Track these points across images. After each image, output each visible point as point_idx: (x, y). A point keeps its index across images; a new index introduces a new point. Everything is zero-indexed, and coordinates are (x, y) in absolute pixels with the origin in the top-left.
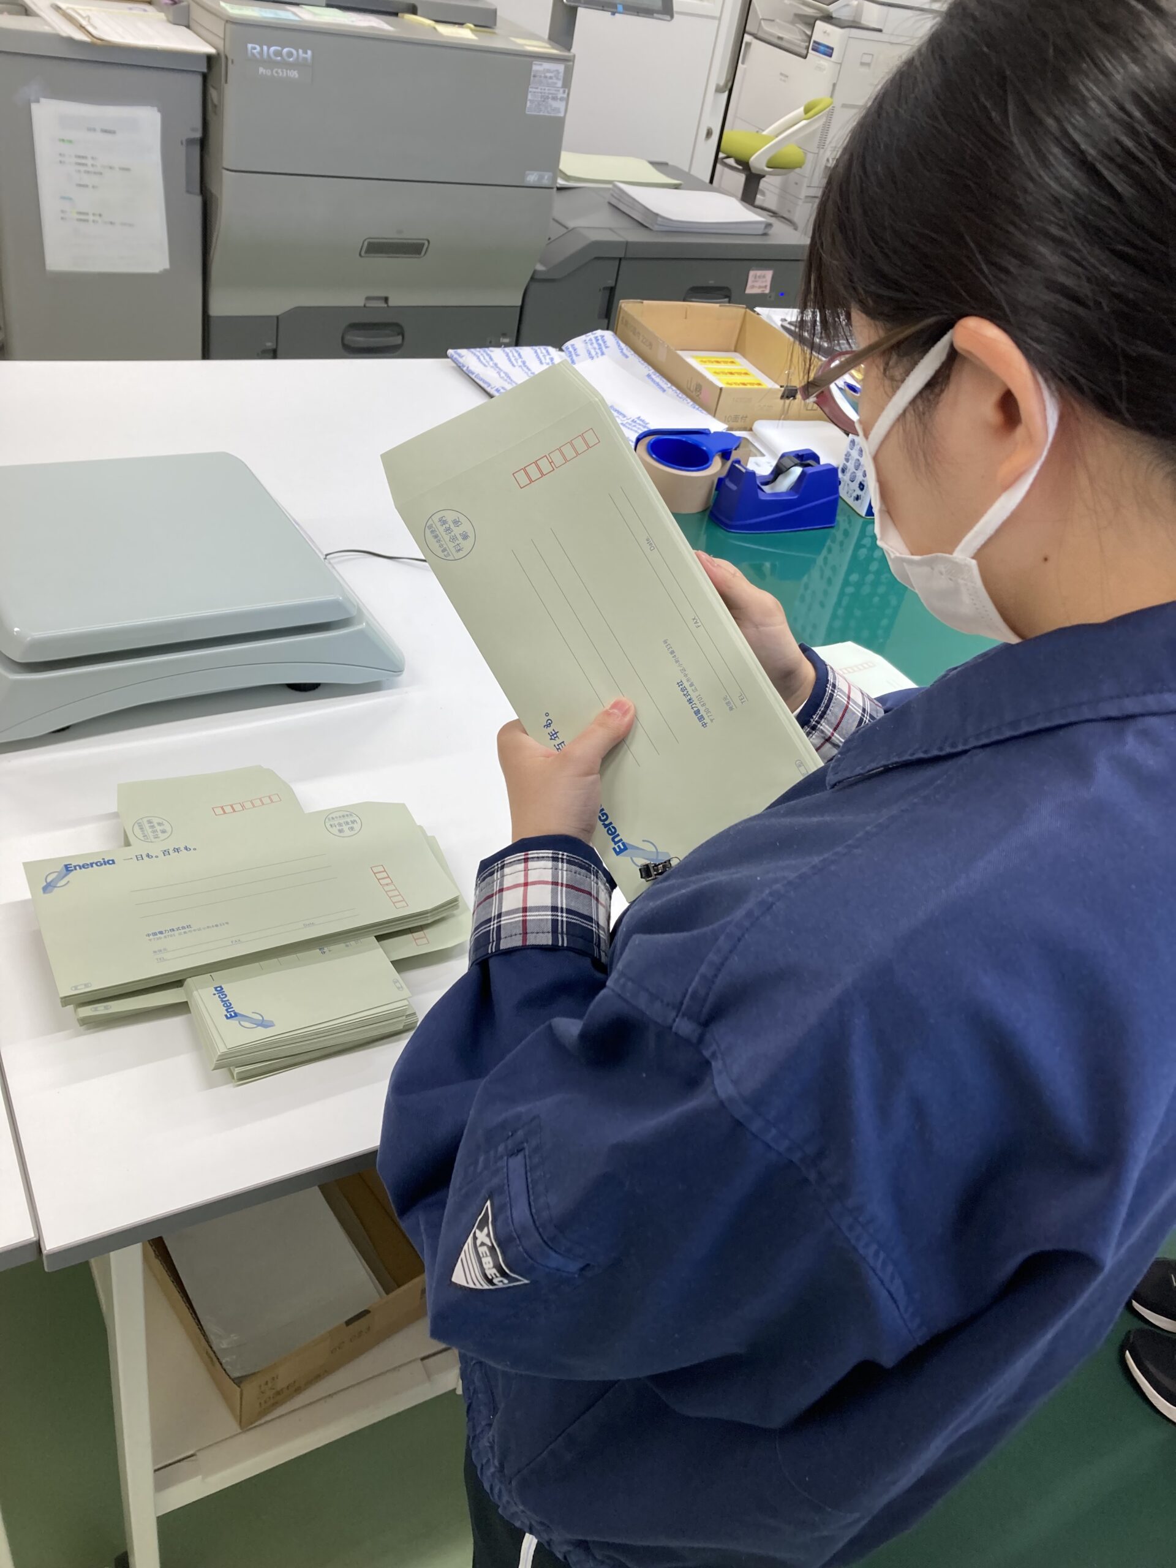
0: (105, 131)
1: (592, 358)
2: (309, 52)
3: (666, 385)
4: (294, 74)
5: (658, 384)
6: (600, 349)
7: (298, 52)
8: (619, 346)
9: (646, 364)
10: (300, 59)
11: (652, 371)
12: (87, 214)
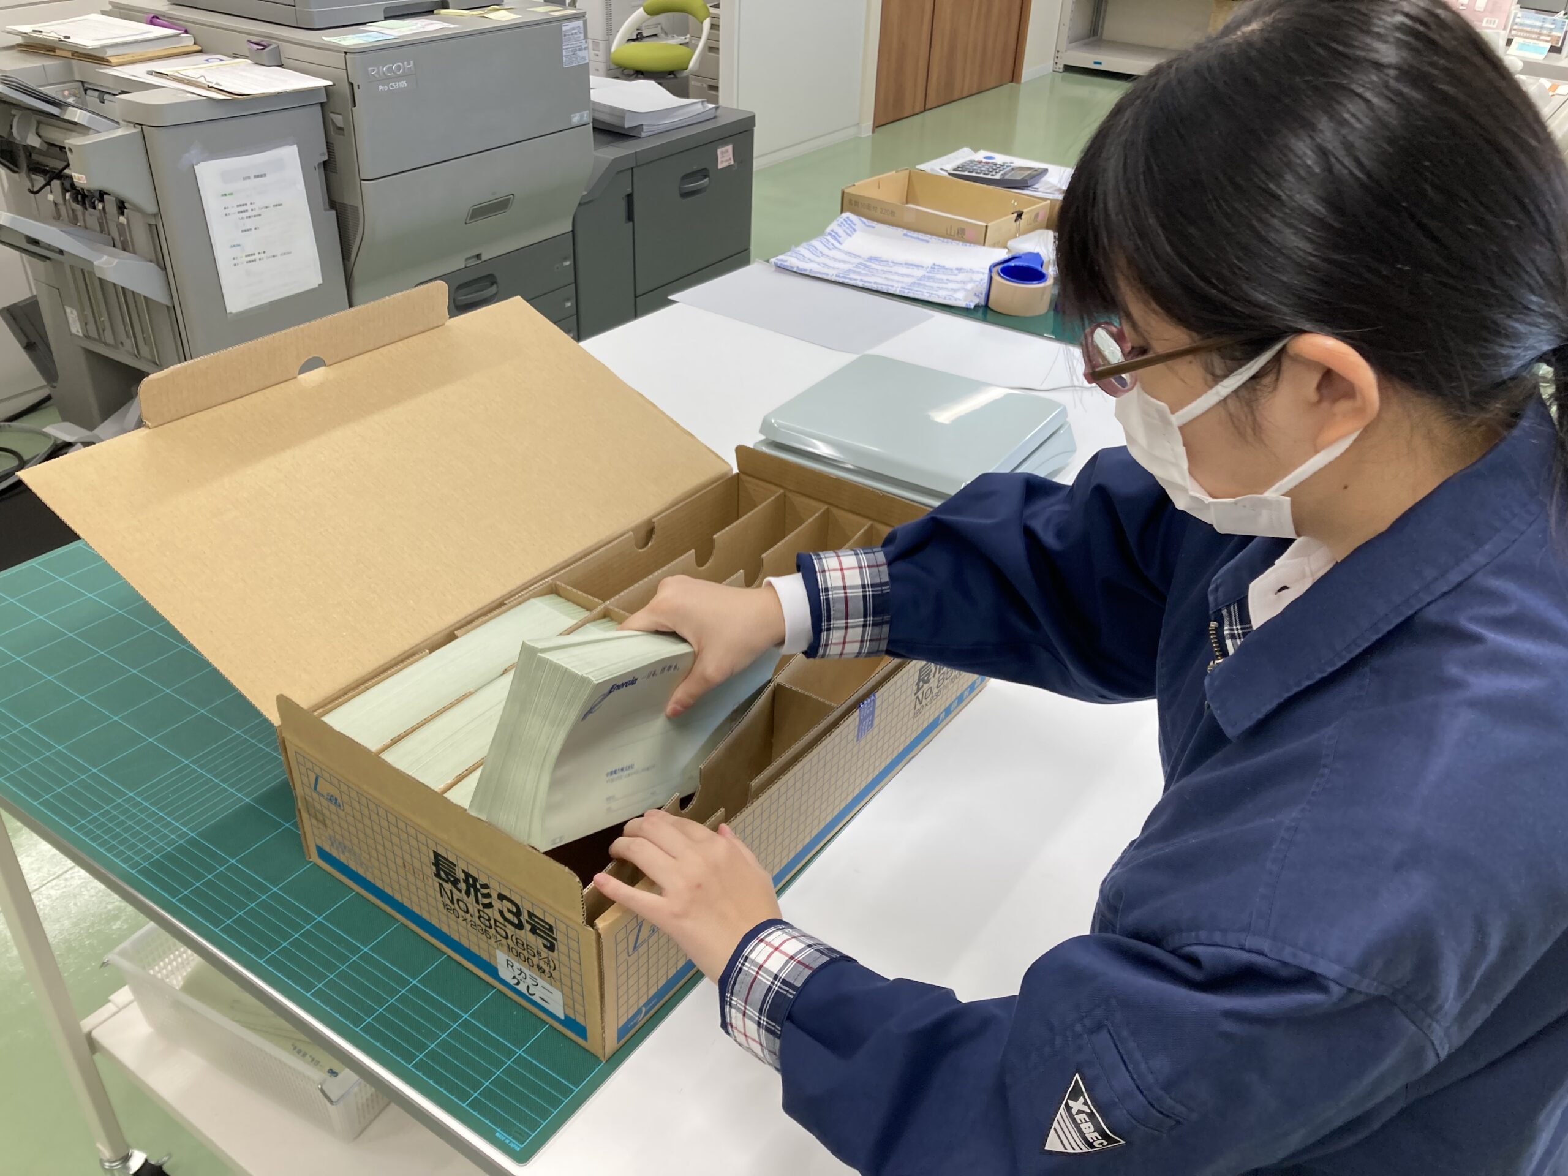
0: (257, 176)
1: (850, 236)
2: (412, 62)
3: (927, 237)
4: (403, 84)
5: (918, 239)
6: (851, 227)
7: (403, 64)
8: (862, 221)
9: (895, 228)
10: (406, 70)
11: (905, 231)
12: (254, 254)
